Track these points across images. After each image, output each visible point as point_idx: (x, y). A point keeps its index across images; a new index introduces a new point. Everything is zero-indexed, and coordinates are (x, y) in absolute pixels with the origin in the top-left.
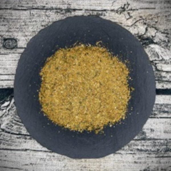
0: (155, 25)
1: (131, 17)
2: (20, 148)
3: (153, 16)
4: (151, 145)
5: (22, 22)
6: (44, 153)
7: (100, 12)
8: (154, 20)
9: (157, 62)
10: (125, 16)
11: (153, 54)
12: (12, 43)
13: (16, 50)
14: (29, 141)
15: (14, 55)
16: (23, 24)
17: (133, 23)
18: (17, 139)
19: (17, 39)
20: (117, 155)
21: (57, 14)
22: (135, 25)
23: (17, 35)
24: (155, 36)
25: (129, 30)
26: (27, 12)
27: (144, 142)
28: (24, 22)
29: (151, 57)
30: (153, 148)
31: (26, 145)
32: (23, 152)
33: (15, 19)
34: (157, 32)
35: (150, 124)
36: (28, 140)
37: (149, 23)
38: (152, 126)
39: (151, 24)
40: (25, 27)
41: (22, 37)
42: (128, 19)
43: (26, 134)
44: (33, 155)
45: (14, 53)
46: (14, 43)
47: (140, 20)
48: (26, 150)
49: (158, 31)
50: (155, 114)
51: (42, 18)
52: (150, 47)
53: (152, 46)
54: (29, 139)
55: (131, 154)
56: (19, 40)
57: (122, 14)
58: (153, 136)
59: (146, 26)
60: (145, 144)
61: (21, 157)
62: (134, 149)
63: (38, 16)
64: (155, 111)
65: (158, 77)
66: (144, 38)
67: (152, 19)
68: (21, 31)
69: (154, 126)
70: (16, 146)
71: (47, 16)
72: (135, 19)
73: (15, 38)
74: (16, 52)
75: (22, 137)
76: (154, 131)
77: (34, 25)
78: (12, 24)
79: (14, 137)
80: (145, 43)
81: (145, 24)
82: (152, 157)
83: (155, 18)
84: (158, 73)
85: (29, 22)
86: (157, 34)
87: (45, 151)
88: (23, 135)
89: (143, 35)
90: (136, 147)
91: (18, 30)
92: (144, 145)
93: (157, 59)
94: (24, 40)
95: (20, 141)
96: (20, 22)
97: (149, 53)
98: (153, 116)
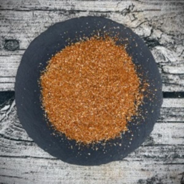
0: (160, 27)
1: (136, 19)
2: (20, 155)
3: (158, 18)
4: (158, 151)
5: (24, 23)
6: (46, 160)
7: (105, 14)
8: (159, 22)
9: (163, 64)
10: (130, 18)
11: (160, 56)
12: (14, 44)
13: (18, 52)
14: (30, 148)
15: (15, 57)
16: (26, 25)
17: (138, 25)
18: (17, 145)
19: (19, 40)
20: (123, 162)
21: (61, 16)
22: (141, 27)
23: (19, 36)
24: (161, 38)
25: (135, 32)
26: (30, 13)
27: (151, 148)
28: (26, 23)
29: (157, 59)
30: (160, 154)
31: (26, 151)
32: (23, 160)
33: (18, 20)
34: (162, 34)
35: (158, 129)
36: (28, 147)
37: (154, 25)
38: (159, 131)
39: (157, 26)
40: (27, 28)
41: (24, 38)
42: (132, 21)
43: (27, 140)
44: (33, 162)
45: (15, 55)
46: (16, 45)
47: (145, 22)
48: (26, 157)
49: (164, 33)
50: (162, 119)
51: (46, 20)
52: (156, 49)
53: (158, 48)
54: (30, 145)
55: (138, 160)
56: (21, 42)
57: (127, 16)
58: (161, 141)
59: (151, 28)
60: (152, 150)
61: (21, 165)
62: (141, 155)
63: (42, 17)
64: (162, 115)
65: (165, 80)
66: (149, 40)
67: (157, 21)
68: (23, 32)
69: (162, 131)
70: (16, 152)
71: (50, 17)
72: (140, 20)
73: (17, 39)
74: (18, 54)
75: (22, 143)
76: (161, 136)
77: (37, 26)
78: (15, 25)
79: (14, 143)
80: (151, 45)
81: (150, 25)
82: (160, 164)
83: (161, 19)
84: (165, 75)
85: (32, 23)
86: (162, 36)
87: (47, 159)
88: (24, 140)
89: (149, 36)
90: (143, 154)
91: (21, 31)
92: (151, 152)
93: (163, 61)
94: (26, 42)
95: (20, 147)
96: (22, 23)
97: (155, 55)
98: (160, 120)
